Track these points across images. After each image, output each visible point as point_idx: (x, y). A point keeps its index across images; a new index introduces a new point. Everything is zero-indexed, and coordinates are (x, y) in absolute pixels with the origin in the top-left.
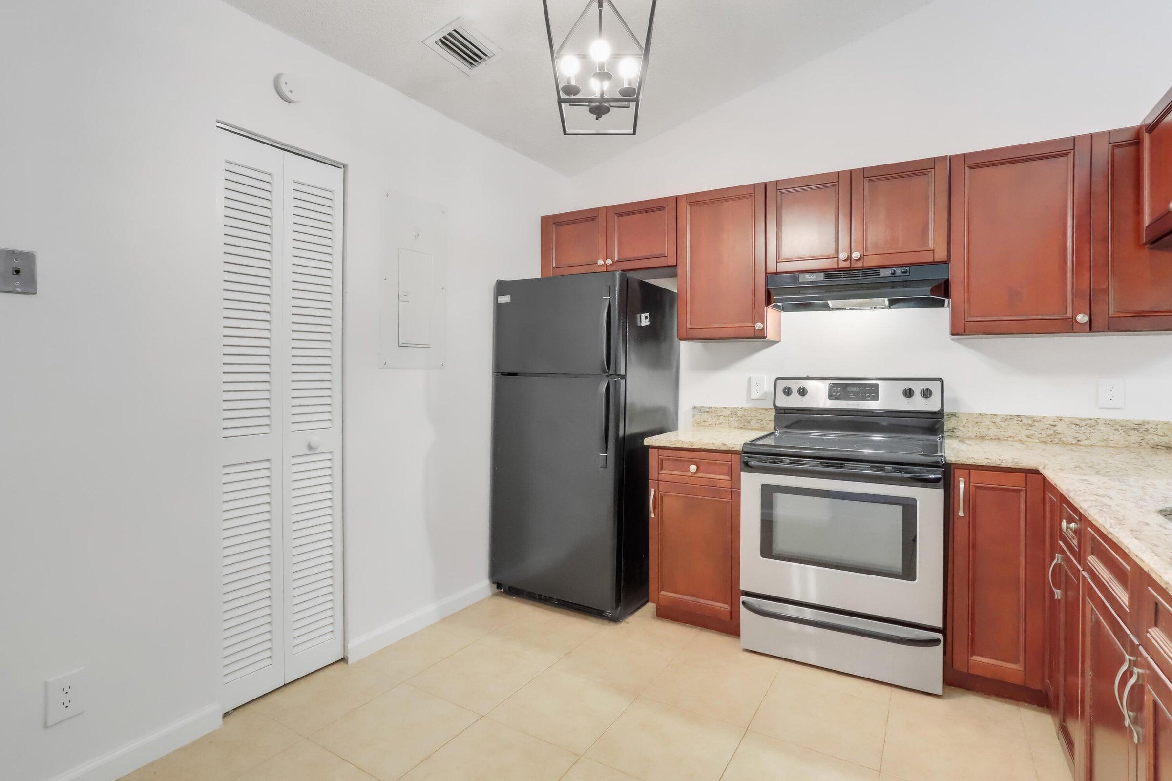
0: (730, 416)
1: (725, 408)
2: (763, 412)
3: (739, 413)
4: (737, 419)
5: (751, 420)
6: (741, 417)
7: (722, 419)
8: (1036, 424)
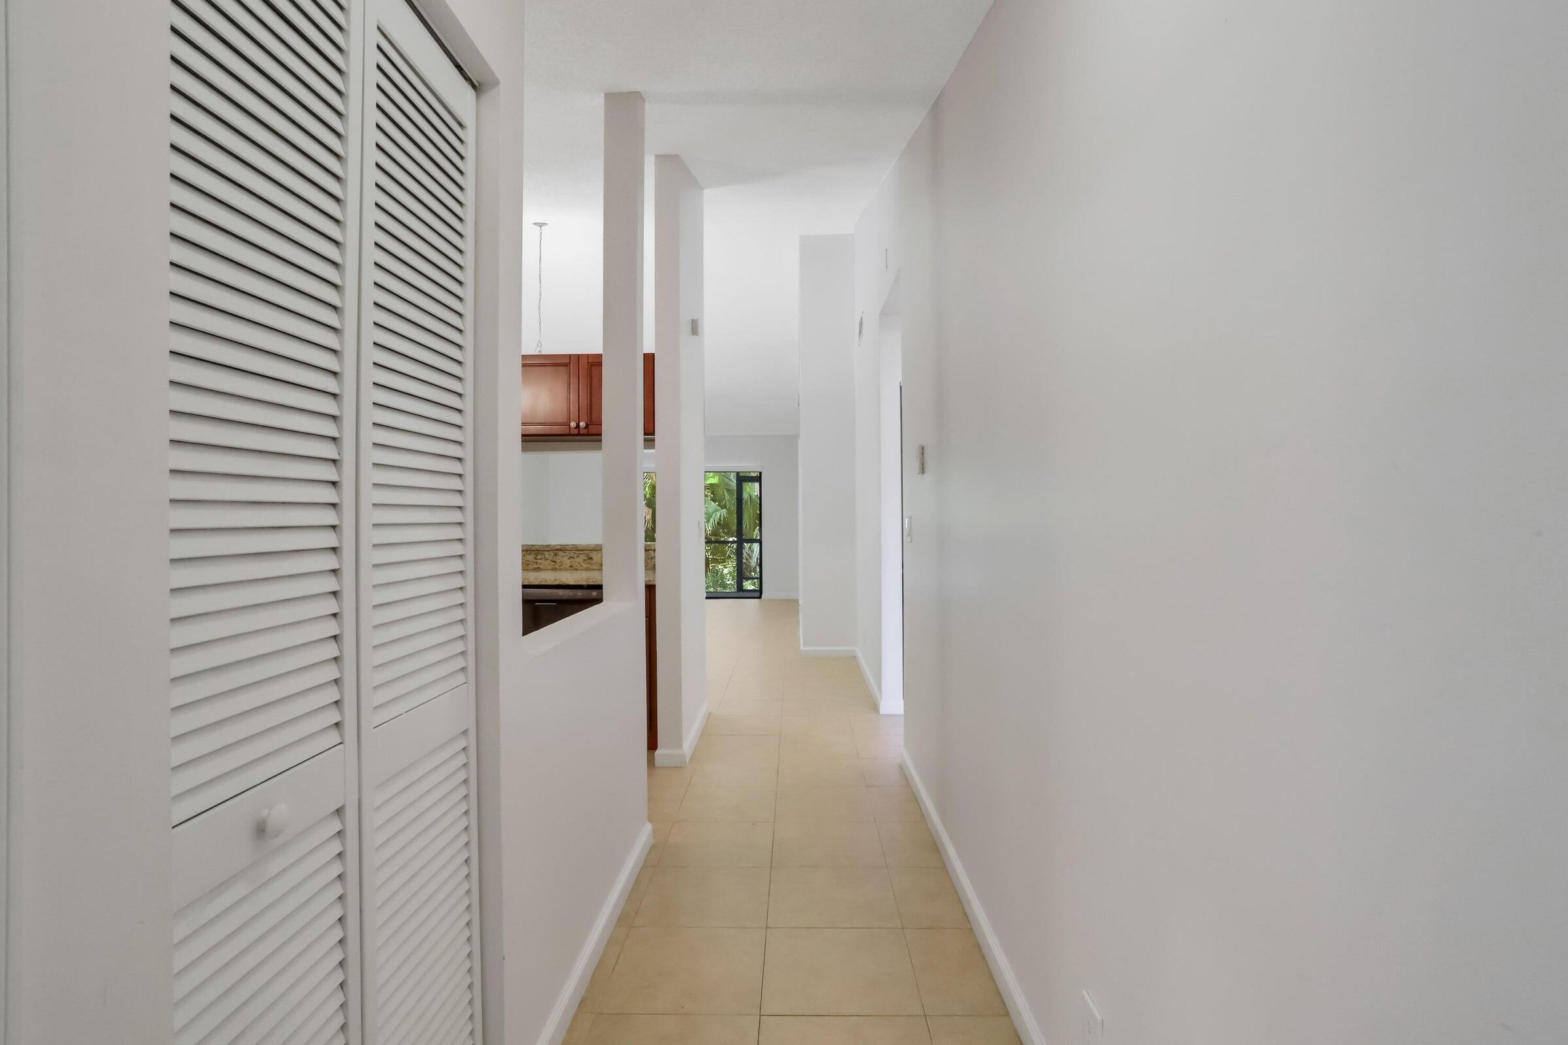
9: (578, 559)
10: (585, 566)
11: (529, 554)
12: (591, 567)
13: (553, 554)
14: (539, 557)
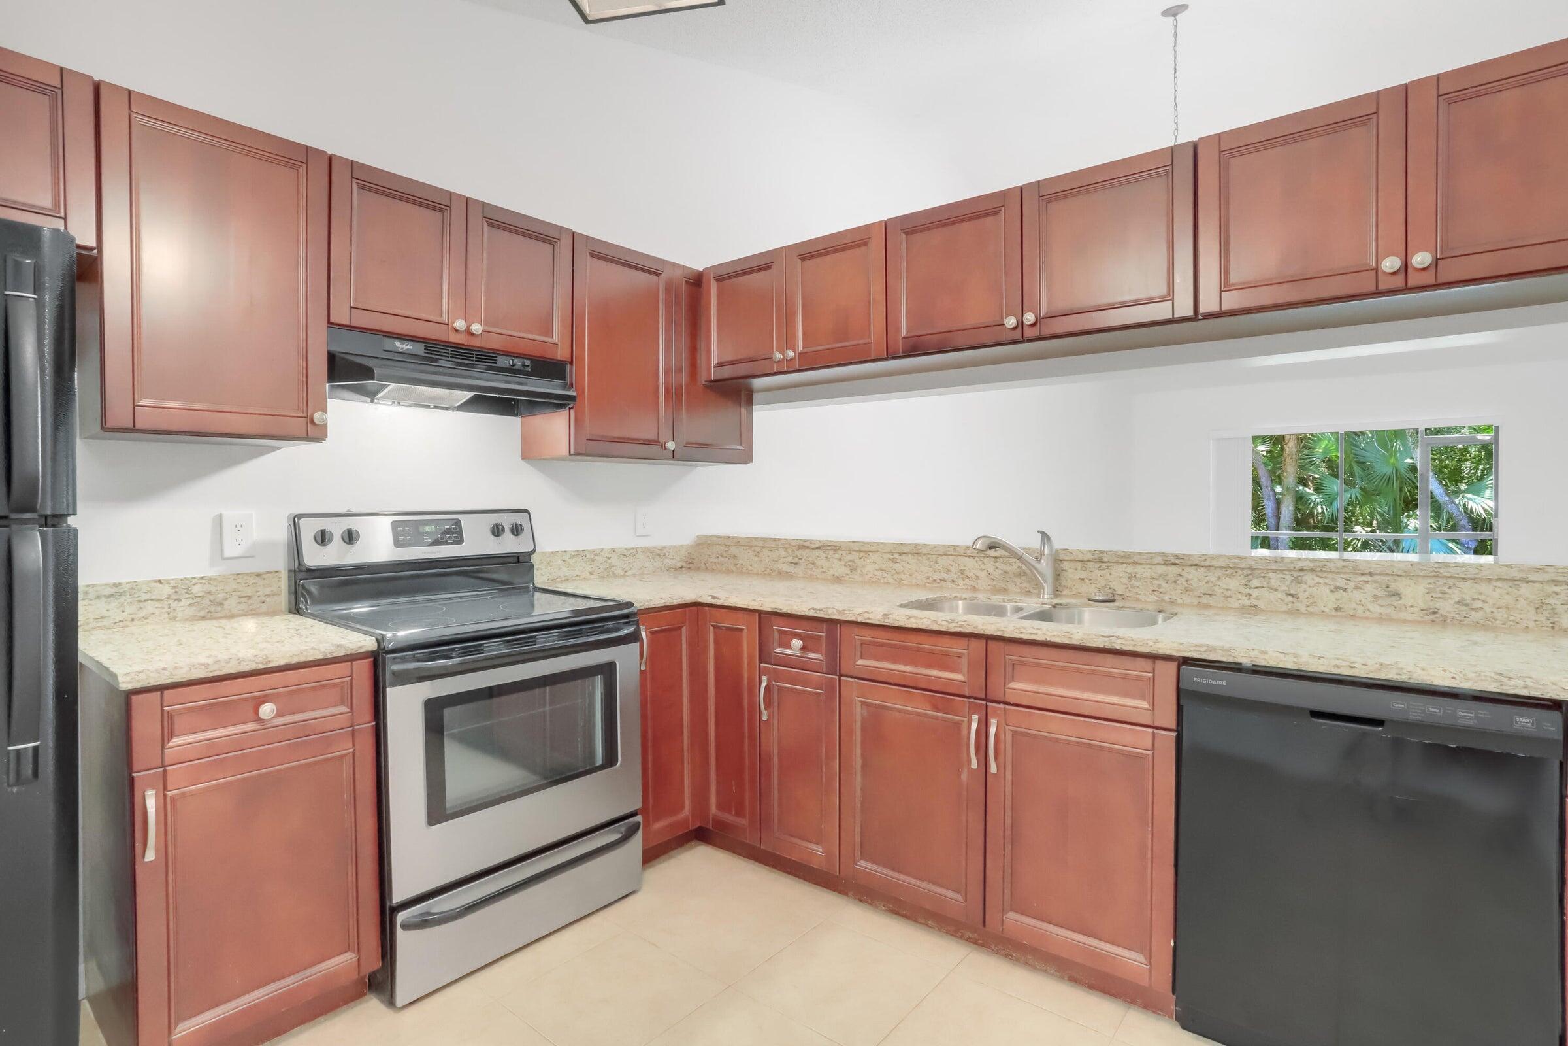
0: (174, 597)
1: (160, 581)
2: (255, 581)
3: (196, 589)
4: (190, 601)
5: (226, 599)
6: (202, 597)
7: (150, 607)
8: (596, 557)
9: (1357, 595)
10: (1376, 609)
11: (1230, 576)
12: (1394, 615)
13: (1289, 578)
14: (1255, 582)
